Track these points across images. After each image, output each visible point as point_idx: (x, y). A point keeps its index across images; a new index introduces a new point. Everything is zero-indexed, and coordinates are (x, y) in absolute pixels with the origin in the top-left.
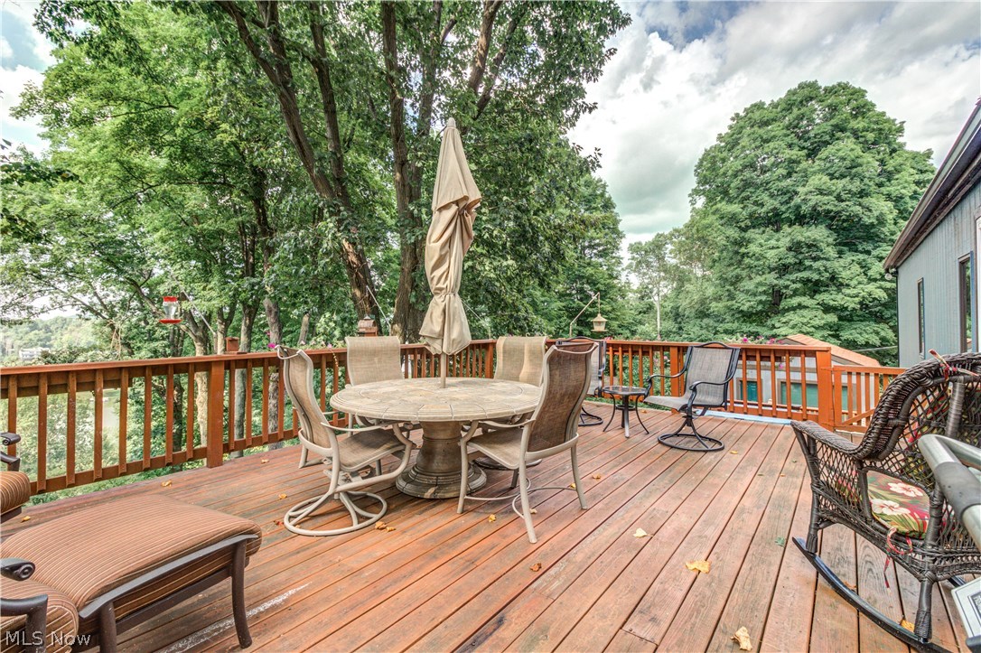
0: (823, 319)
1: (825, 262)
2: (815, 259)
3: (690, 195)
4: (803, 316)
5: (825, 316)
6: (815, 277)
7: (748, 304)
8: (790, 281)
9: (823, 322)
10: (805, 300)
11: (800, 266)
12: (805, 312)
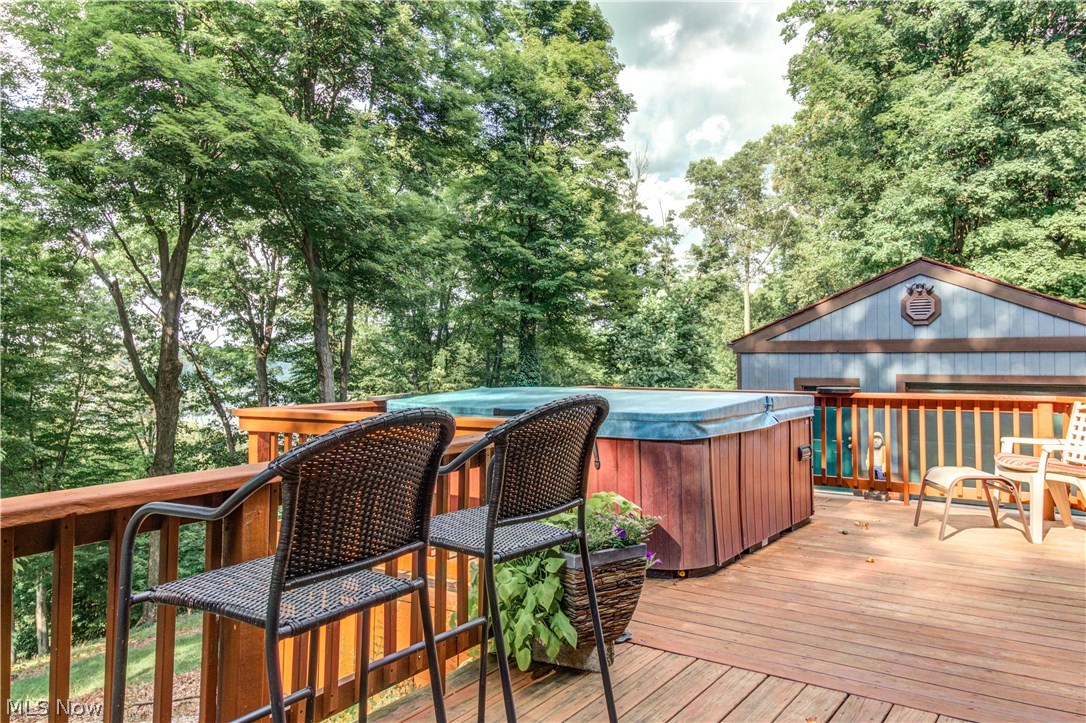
0: (1055, 267)
1: (1064, 132)
2: (1042, 126)
3: (781, 17)
4: (1012, 264)
5: (1059, 261)
6: (1039, 168)
7: (887, 248)
8: (986, 185)
9: (1055, 275)
10: (1020, 228)
11: (1007, 145)
12: (1015, 255)
